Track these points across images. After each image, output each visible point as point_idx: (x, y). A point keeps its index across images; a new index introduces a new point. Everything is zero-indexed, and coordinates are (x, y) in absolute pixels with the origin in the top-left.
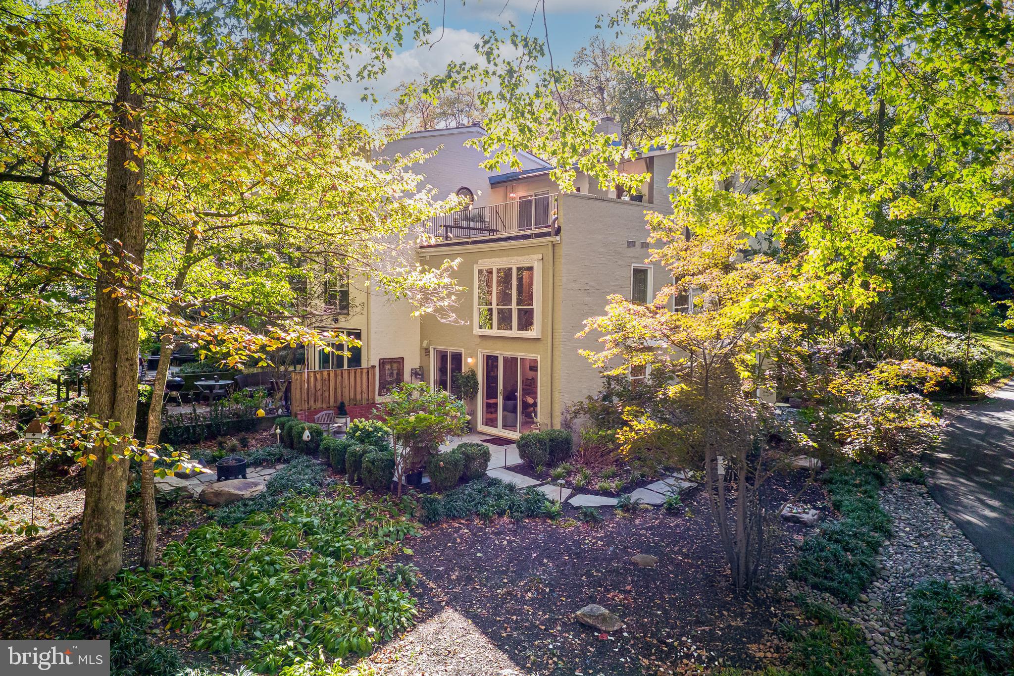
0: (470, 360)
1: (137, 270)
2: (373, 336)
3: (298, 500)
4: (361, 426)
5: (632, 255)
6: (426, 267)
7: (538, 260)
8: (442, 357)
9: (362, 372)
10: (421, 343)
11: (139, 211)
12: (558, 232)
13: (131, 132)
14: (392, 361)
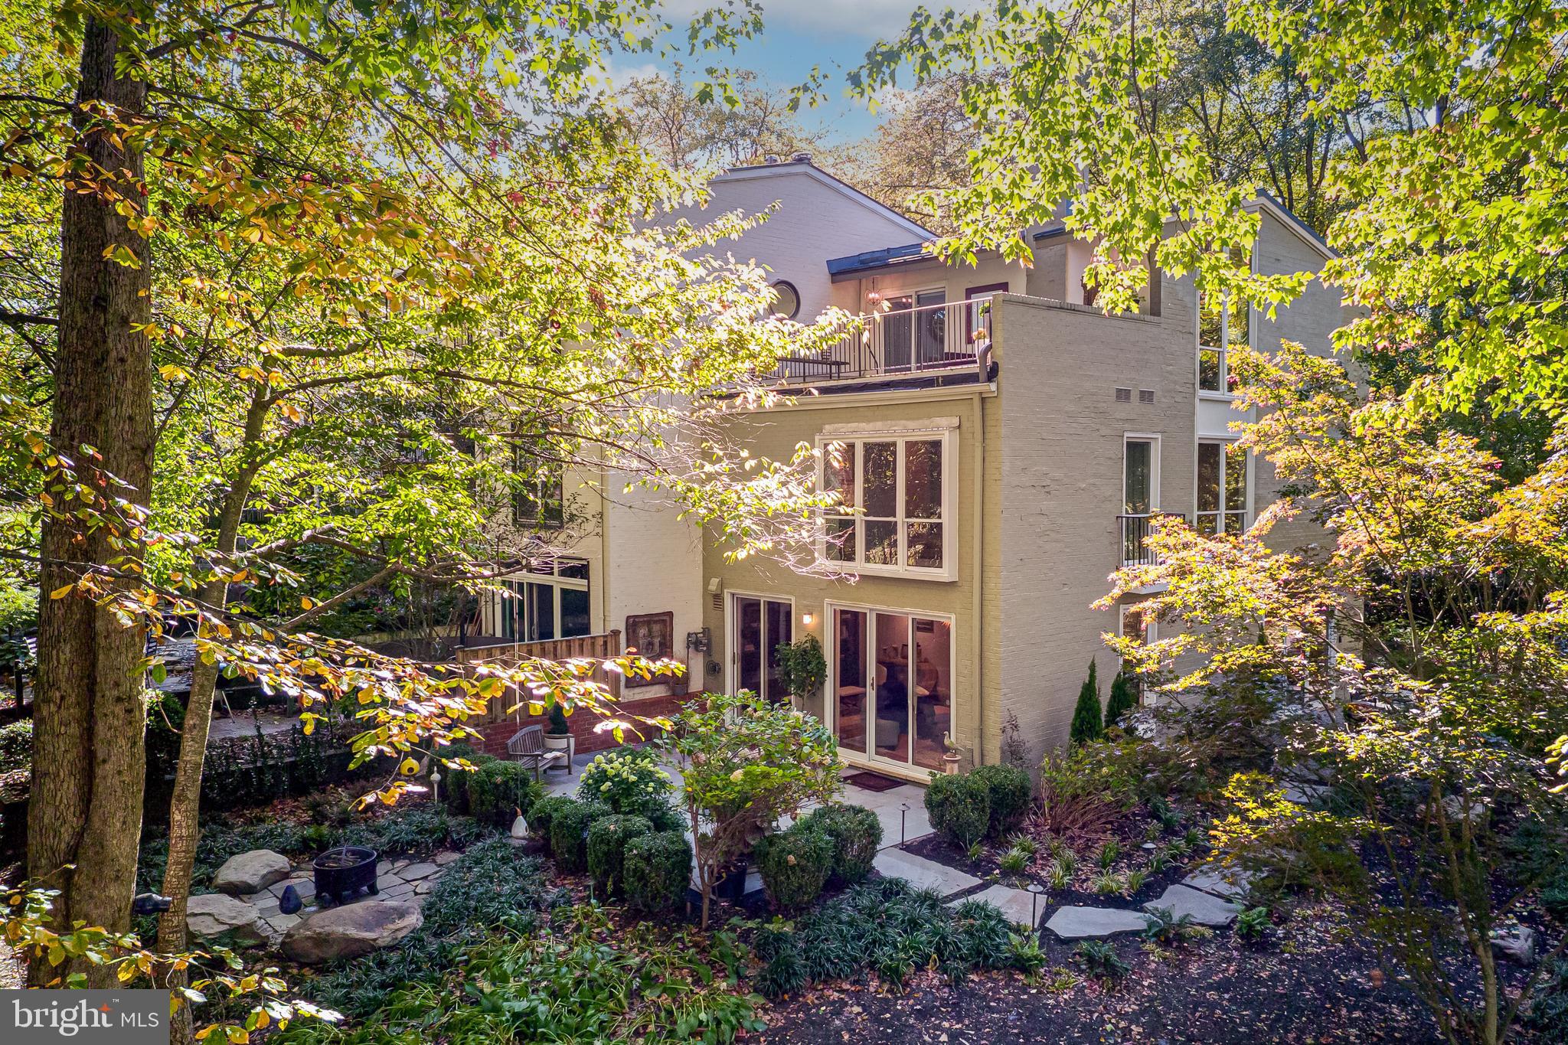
0: (807, 619)
1: (141, 517)
2: (613, 573)
3: (491, 945)
4: (611, 772)
5: (1123, 415)
6: (765, 460)
7: (952, 429)
8: (749, 610)
9: (593, 644)
10: (706, 583)
11: (140, 359)
12: (992, 373)
13: (119, 175)
14: (650, 620)
